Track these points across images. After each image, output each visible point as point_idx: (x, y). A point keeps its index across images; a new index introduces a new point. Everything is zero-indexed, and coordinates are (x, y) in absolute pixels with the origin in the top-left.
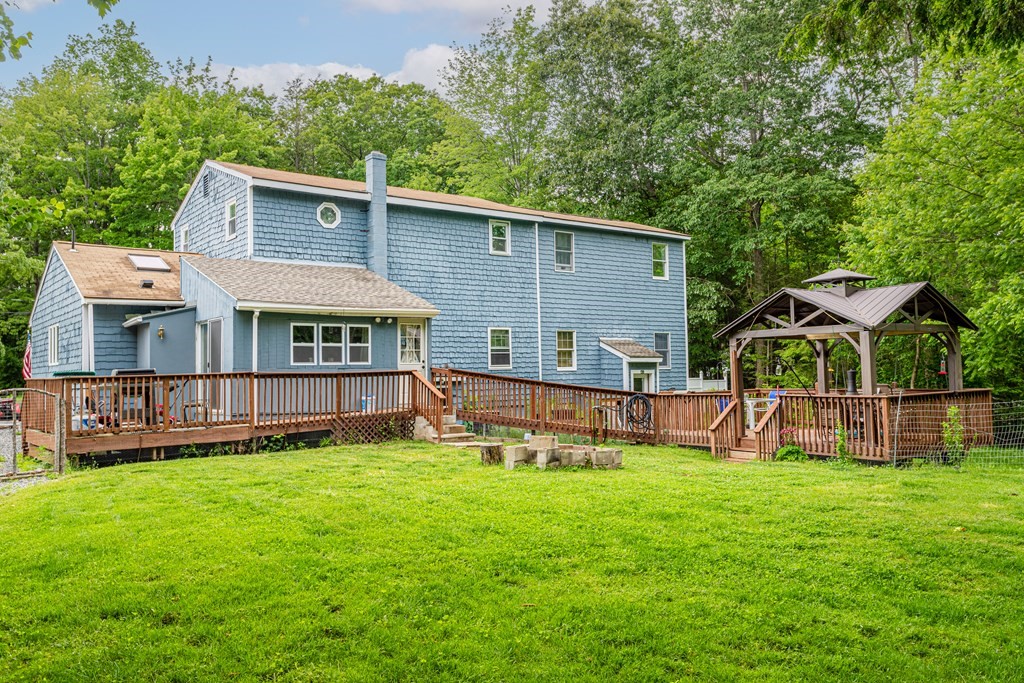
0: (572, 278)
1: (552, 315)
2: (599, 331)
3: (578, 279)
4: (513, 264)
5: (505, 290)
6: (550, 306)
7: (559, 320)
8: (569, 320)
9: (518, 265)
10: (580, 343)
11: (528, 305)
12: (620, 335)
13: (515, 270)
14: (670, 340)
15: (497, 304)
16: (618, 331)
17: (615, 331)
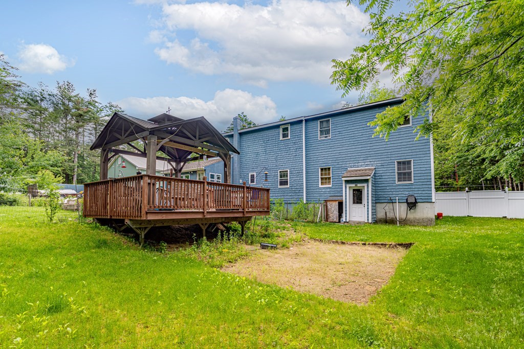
0: (330, 141)
1: (317, 161)
2: (347, 165)
3: (334, 140)
4: (291, 142)
5: (287, 154)
6: (316, 157)
7: (321, 163)
8: (327, 162)
9: (294, 142)
10: (334, 173)
11: (298, 159)
12: (365, 166)
13: (292, 144)
14: (412, 164)
15: (283, 160)
16: (363, 164)
17: (360, 164)
